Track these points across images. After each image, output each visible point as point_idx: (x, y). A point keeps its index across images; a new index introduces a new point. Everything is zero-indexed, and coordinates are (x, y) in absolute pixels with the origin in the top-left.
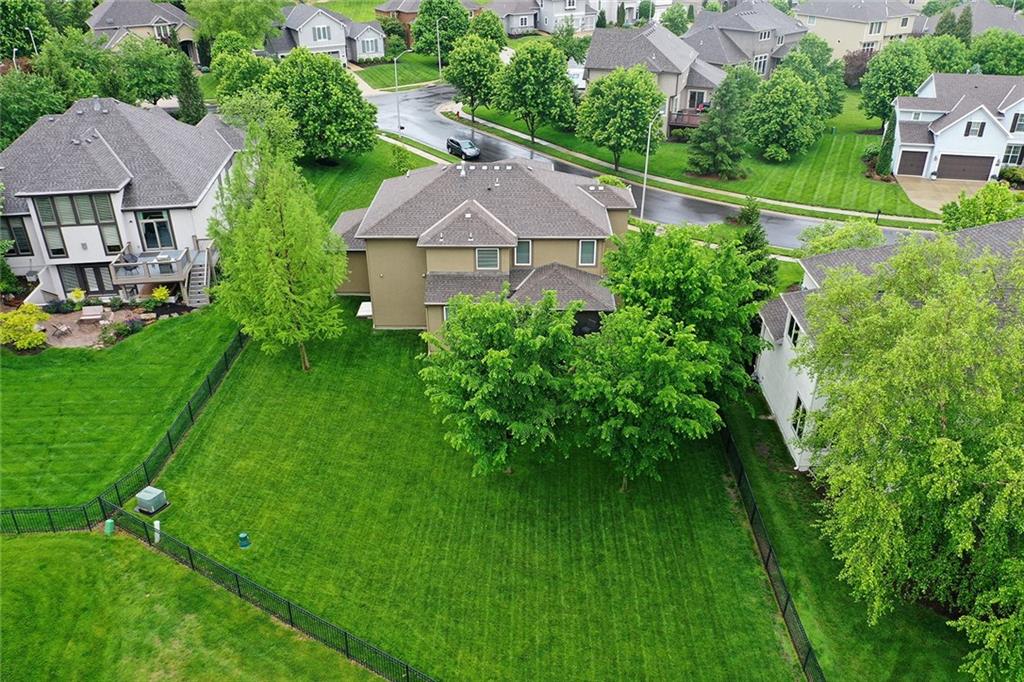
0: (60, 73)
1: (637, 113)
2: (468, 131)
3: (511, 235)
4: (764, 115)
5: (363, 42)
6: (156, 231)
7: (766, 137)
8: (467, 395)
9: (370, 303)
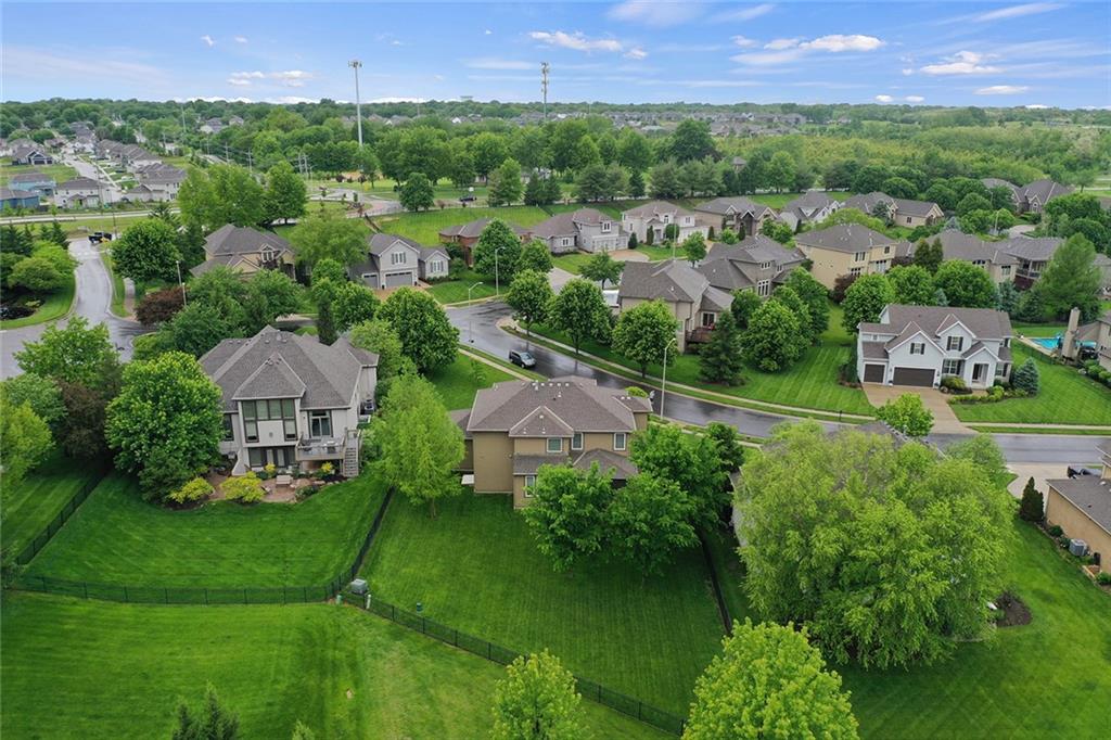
2: (523, 343)
3: (570, 430)
4: (758, 336)
5: (431, 264)
6: (321, 424)
7: (760, 352)
9: (472, 476)
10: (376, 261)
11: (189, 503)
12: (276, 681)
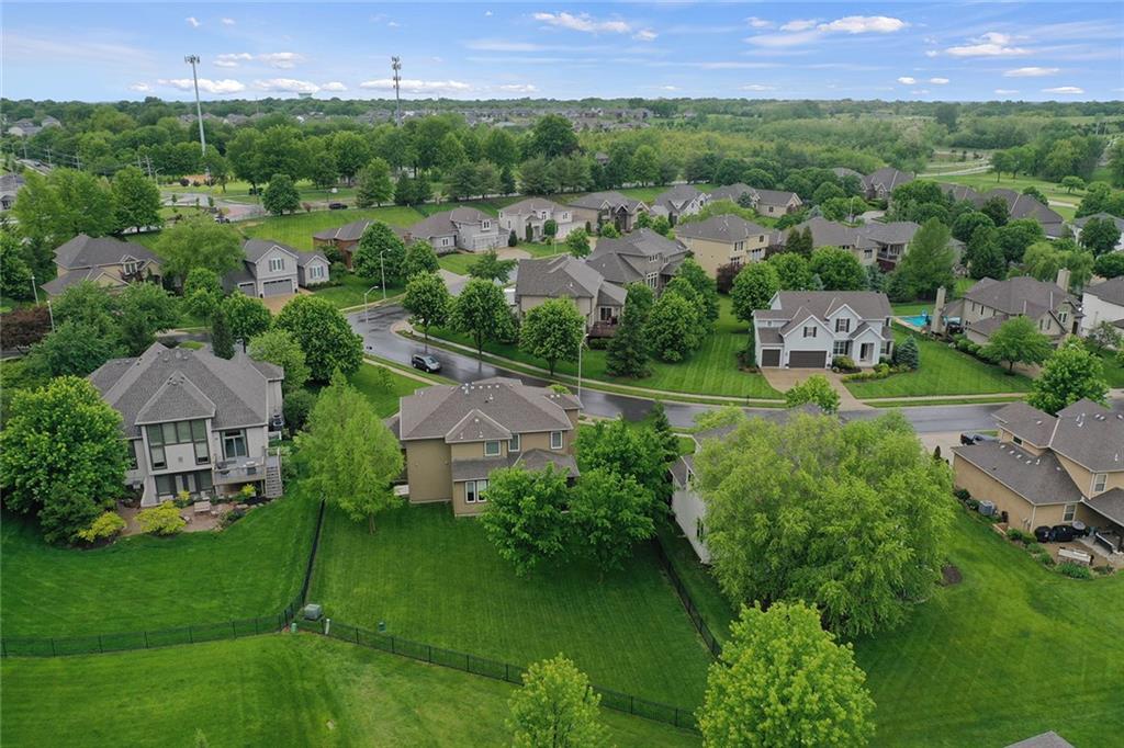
1: (566, 334)
2: (422, 347)
3: (507, 433)
4: (659, 328)
5: (311, 269)
6: (234, 442)
7: (663, 344)
9: (407, 486)
10: (252, 269)
11: (100, 540)
12: (248, 721)
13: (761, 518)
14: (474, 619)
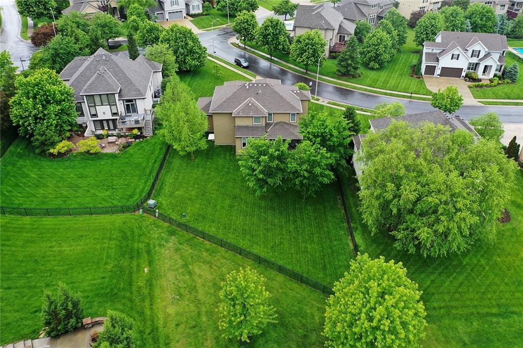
0: (76, 35)
1: (315, 51)
2: (243, 53)
3: (266, 112)
4: (369, 49)
5: (193, 6)
6: (131, 107)
7: (370, 58)
8: (254, 170)
9: (213, 135)
10: (162, 5)
11: (60, 154)
12: (106, 263)
13: (390, 186)
14: (232, 216)
